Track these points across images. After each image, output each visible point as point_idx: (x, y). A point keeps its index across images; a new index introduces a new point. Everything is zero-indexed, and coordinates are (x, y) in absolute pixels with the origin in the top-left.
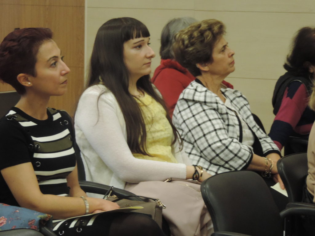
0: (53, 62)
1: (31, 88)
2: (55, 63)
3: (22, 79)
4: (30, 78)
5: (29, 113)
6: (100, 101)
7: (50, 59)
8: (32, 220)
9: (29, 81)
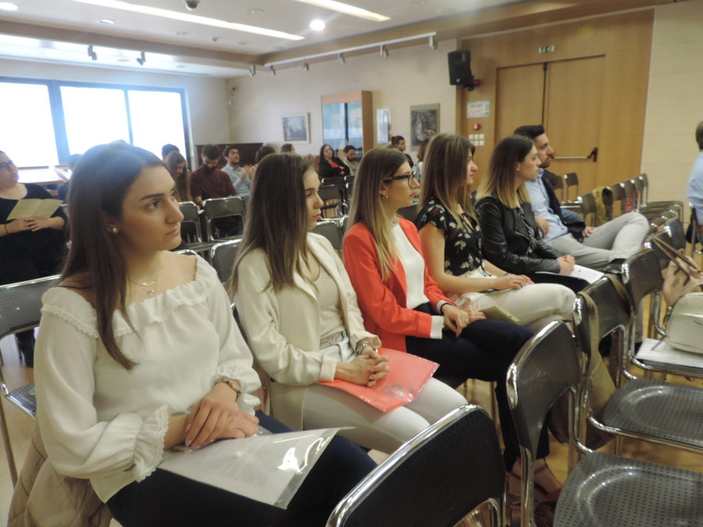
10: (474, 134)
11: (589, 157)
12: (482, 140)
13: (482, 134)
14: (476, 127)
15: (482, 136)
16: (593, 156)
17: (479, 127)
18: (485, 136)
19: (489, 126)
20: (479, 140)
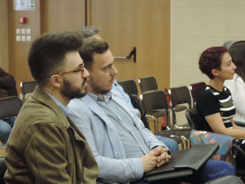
0: (229, 63)
1: (218, 76)
2: (230, 64)
3: (214, 72)
4: (218, 71)
5: (216, 89)
6: (236, 81)
7: (228, 62)
8: (229, 141)
9: (217, 73)
10: (21, 28)
11: (129, 58)
12: (29, 35)
13: (29, 28)
14: (21, 21)
15: (29, 31)
16: (133, 56)
17: (25, 21)
18: (31, 31)
19: (35, 21)
20: (26, 35)
